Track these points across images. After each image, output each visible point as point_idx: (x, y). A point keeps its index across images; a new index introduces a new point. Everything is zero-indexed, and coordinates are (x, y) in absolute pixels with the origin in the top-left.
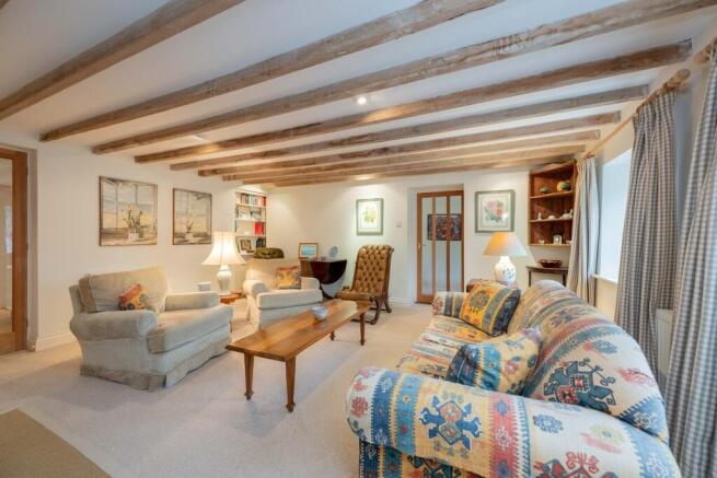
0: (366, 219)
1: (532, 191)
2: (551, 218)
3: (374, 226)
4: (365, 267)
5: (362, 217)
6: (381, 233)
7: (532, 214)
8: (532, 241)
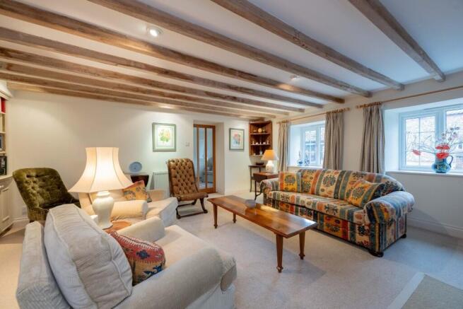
0: (162, 139)
1: (250, 131)
2: (257, 144)
3: (169, 144)
4: (178, 176)
5: (158, 137)
6: (174, 150)
7: (251, 142)
8: (251, 154)
